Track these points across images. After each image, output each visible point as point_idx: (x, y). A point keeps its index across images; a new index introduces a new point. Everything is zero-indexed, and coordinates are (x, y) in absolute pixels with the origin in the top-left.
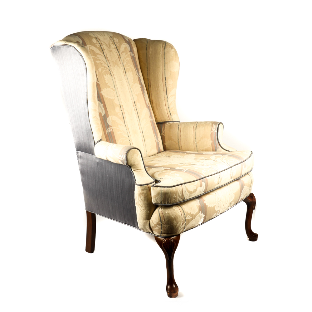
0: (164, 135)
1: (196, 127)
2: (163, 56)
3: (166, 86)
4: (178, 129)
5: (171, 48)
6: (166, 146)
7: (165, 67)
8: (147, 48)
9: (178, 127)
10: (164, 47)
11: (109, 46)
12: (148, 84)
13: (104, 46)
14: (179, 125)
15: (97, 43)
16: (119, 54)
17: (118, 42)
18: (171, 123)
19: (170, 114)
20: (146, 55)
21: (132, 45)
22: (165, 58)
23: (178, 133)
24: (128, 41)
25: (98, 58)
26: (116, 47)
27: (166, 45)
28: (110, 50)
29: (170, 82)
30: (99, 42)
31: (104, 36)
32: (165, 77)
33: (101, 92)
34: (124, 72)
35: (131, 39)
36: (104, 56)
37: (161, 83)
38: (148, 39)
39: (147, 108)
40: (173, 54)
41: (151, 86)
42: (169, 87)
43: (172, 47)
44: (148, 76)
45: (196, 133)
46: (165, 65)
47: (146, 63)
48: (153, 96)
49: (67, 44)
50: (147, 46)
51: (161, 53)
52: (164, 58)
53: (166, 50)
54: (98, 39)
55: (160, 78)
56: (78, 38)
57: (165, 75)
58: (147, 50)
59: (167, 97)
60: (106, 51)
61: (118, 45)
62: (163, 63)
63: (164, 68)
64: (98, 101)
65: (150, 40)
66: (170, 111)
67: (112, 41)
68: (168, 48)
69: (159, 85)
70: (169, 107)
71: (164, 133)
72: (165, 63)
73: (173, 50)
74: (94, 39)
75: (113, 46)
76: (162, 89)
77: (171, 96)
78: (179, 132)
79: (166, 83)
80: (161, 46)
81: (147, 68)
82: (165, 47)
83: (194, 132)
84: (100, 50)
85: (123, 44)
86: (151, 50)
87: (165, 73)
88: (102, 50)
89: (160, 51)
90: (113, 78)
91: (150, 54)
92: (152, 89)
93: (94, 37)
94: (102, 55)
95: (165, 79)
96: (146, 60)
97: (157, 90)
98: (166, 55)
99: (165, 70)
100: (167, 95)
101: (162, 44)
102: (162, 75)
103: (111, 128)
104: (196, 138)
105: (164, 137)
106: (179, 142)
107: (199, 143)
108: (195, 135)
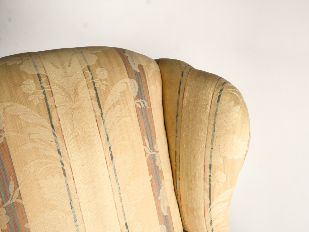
2: (212, 118)
3: (211, 182)
5: (233, 103)
7: (212, 143)
8: (180, 89)
10: (215, 98)
15: (34, 94)
16: (102, 114)
17: (106, 80)
21: (145, 79)
22: (214, 125)
24: (138, 70)
25: (30, 134)
26: (97, 93)
27: (223, 92)
28: (75, 105)
29: (220, 177)
30: (43, 88)
32: (210, 165)
33: (26, 226)
34: (109, 158)
36: (49, 126)
37: (200, 173)
40: (236, 119)
41: (181, 169)
42: (217, 187)
43: (237, 99)
44: (176, 147)
46: (213, 140)
47: (175, 121)
48: (182, 188)
50: (180, 84)
51: (208, 110)
52: (212, 123)
54: (43, 80)
55: (200, 163)
57: (211, 160)
58: (179, 93)
59: (210, 204)
61: (103, 88)
62: (210, 133)
67: (90, 77)
68: (225, 103)
69: (195, 175)
70: (211, 223)
72: (213, 136)
73: (238, 108)
74: (31, 81)
75: (86, 94)
76: (200, 185)
77: (220, 203)
79: (210, 176)
80: (210, 91)
81: (176, 132)
82: (219, 96)
84: (39, 113)
85: (120, 82)
86: (187, 94)
87: (211, 157)
88: (49, 110)
89: (206, 105)
90: (70, 182)
91: (184, 104)
92: (181, 174)
93: (33, 75)
94: (43, 126)
95: (209, 169)
96: (176, 115)
97: (191, 182)
98: (218, 117)
99: (213, 151)
100: (210, 200)
101: (213, 88)
102: (203, 158)
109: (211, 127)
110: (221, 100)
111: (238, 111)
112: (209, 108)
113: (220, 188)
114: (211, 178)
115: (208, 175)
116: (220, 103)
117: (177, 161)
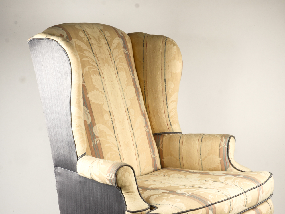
0: (162, 148)
1: (202, 140)
2: (163, 54)
3: (166, 90)
4: (180, 142)
5: (172, 45)
6: (164, 163)
7: (165, 66)
8: (144, 44)
9: (180, 140)
10: (164, 44)
11: (98, 41)
12: (145, 87)
13: (93, 41)
14: (180, 138)
15: (84, 37)
16: (111, 51)
17: (109, 36)
18: (171, 134)
19: (170, 123)
20: (142, 52)
21: (126, 40)
22: (165, 57)
23: (179, 147)
24: (122, 35)
25: (85, 54)
26: (107, 42)
27: (167, 40)
28: (100, 45)
29: (171, 86)
30: (87, 36)
31: (93, 28)
32: (165, 79)
33: (87, 96)
34: (116, 72)
35: (125, 33)
36: (92, 52)
37: (160, 86)
38: (145, 34)
39: (142, 115)
40: (175, 52)
41: (148, 89)
42: (169, 91)
43: (174, 44)
44: (144, 78)
45: (201, 147)
46: (165, 65)
47: (142, 62)
48: (150, 101)
49: (49, 38)
50: (144, 41)
51: (161, 50)
52: (164, 56)
53: (167, 47)
54: (86, 32)
55: (159, 80)
56: (62, 30)
57: (165, 76)
58: (144, 46)
59: (167, 103)
60: (95, 47)
61: (109, 40)
62: (163, 62)
63: (163, 69)
64: (84, 106)
65: (148, 35)
66: (170, 120)
67: (103, 34)
68: (168, 45)
69: (157, 88)
70: (169, 116)
71: (162, 147)
72: (165, 63)
73: (175, 47)
74: (82, 32)
75: (103, 41)
76: (161, 93)
77: (172, 102)
78: (181, 146)
79: (165, 86)
80: (160, 42)
81: (144, 68)
82: (166, 43)
83: (199, 146)
84: (87, 46)
85: (116, 39)
86: (148, 46)
87: (165, 74)
88: (91, 45)
89: (160, 48)
90: (103, 79)
91: (147, 51)
92: (149, 93)
93: (81, 30)
94: (90, 52)
95: (164, 82)
96: (143, 59)
97: (155, 94)
98: (166, 53)
99: (166, 71)
100: (167, 101)
101: (162, 40)
102: (161, 77)
103: (98, 140)
104: (201, 154)
105: (162, 151)
106: (180, 158)
107: (205, 161)
108: (200, 149)
109: (163, 58)
110: (166, 44)
111: (175, 48)
112: (161, 49)
113: (171, 92)
114: (166, 87)
115: (164, 85)
116: (166, 46)
117: (145, 85)
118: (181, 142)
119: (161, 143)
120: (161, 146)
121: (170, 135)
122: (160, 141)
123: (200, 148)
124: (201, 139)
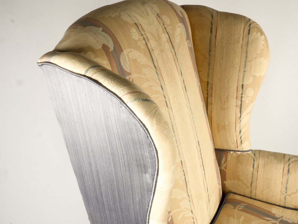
0: (225, 169)
1: (289, 170)
2: (244, 48)
3: (242, 99)
4: (253, 167)
5: (259, 34)
6: (226, 185)
7: (245, 67)
8: (211, 29)
9: (254, 164)
10: (246, 31)
11: (158, 39)
12: (207, 91)
14: (254, 160)
15: (139, 40)
16: (175, 53)
17: (170, 25)
18: (239, 153)
19: (241, 141)
20: (209, 40)
22: (247, 52)
23: (253, 174)
24: (182, 16)
25: (145, 75)
26: (169, 36)
27: (251, 26)
28: (161, 48)
29: (249, 92)
30: (142, 35)
31: (148, 15)
32: (243, 85)
34: (184, 89)
36: (153, 66)
37: (233, 94)
38: (213, 10)
40: (263, 45)
41: (213, 96)
42: (246, 100)
43: (261, 31)
44: (208, 78)
45: (288, 180)
46: (245, 65)
47: (208, 56)
49: (93, 77)
50: (212, 24)
51: (241, 42)
52: (245, 51)
53: (251, 37)
54: (140, 28)
55: (234, 86)
56: (103, 33)
57: (243, 81)
58: (211, 32)
59: (240, 117)
60: (156, 54)
61: (171, 32)
62: (243, 60)
63: (242, 69)
66: (241, 137)
67: (162, 24)
68: (254, 34)
69: (228, 96)
70: (240, 132)
71: (225, 168)
72: (246, 61)
73: (263, 36)
74: (134, 29)
75: (164, 38)
76: (233, 103)
78: (255, 173)
79: (242, 94)
80: (241, 28)
81: (209, 65)
82: (249, 30)
83: (285, 178)
85: (177, 26)
86: (219, 33)
87: (243, 78)
88: (150, 53)
89: (239, 38)
90: (170, 111)
91: (217, 40)
92: (214, 100)
94: (150, 67)
95: (241, 88)
96: (209, 51)
97: (225, 103)
98: (250, 46)
99: (246, 73)
101: (243, 25)
102: (237, 81)
103: (170, 216)
104: (286, 188)
105: (226, 173)
106: (253, 186)
107: (291, 196)
108: (286, 182)
109: (244, 54)
110: (251, 33)
111: (263, 39)
112: (241, 40)
113: (248, 101)
114: (243, 95)
115: (240, 93)
116: (250, 35)
117: (209, 89)
118: (255, 167)
119: (225, 163)
120: (224, 166)
121: (237, 153)
122: (222, 159)
123: (286, 180)
124: (288, 168)
